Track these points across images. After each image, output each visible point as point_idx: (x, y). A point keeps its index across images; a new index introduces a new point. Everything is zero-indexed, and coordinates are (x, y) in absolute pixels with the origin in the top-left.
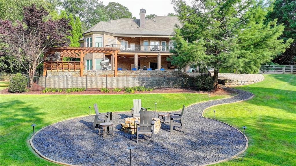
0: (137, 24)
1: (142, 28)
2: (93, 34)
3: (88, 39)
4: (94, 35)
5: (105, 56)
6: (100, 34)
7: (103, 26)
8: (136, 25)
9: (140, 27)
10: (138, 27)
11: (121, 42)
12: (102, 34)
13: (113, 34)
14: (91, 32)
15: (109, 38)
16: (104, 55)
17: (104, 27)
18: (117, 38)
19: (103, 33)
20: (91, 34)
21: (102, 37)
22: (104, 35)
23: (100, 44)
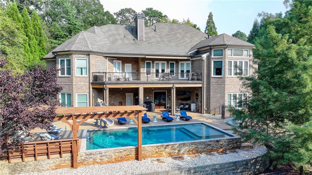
0: (132, 34)
1: (140, 41)
2: (72, 54)
3: (62, 61)
4: (74, 56)
5: (93, 88)
6: (84, 54)
7: (87, 40)
8: (131, 37)
9: (137, 39)
10: (134, 40)
11: (112, 63)
12: (87, 55)
13: (102, 53)
14: (70, 51)
15: (98, 59)
16: (91, 86)
17: (88, 42)
18: (108, 58)
19: (88, 53)
20: (68, 54)
21: (88, 59)
22: (91, 55)
23: (83, 69)
